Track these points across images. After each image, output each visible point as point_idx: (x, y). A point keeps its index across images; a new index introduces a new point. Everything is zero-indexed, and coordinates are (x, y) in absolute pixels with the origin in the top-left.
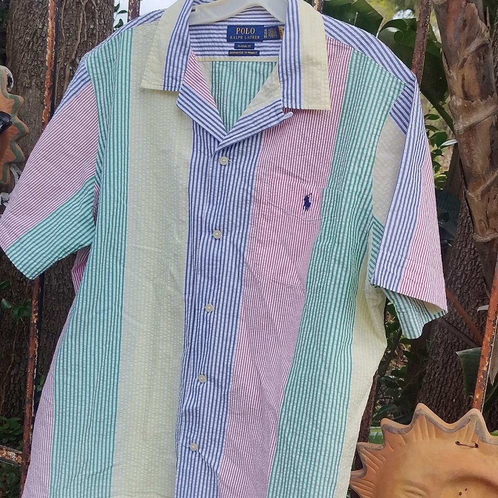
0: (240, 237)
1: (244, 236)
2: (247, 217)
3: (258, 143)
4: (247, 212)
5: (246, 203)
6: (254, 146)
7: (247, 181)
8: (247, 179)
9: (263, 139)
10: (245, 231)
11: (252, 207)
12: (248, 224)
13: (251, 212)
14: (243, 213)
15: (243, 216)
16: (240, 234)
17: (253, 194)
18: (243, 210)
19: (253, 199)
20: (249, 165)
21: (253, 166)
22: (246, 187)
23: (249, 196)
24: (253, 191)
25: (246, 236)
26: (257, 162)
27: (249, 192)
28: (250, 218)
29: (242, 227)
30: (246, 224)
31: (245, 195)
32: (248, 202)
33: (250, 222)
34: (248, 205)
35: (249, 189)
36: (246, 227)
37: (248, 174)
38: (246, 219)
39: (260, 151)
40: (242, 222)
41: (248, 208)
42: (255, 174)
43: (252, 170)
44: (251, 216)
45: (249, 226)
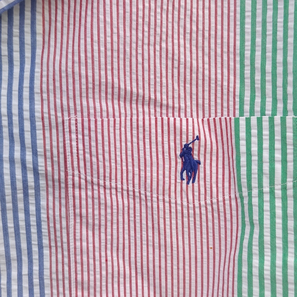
0: (25, 284)
1: (36, 281)
2: (34, 230)
3: (27, 29)
4: (33, 220)
5: (26, 195)
6: (16, 40)
7: (17, 138)
8: (16, 131)
9: (39, 17)
10: (36, 268)
11: (43, 203)
12: (41, 247)
13: (44, 216)
14: (22, 224)
15: (23, 231)
16: (25, 279)
17: (41, 169)
18: (21, 216)
19: (42, 182)
20: (15, 93)
21: (26, 93)
22: (17, 155)
23: (30, 177)
24: (41, 161)
25: (41, 279)
26: (37, 82)
27: (30, 165)
28: (45, 230)
29: (25, 258)
30: (35, 249)
31: (19, 175)
32: (31, 192)
33: (45, 241)
34: (32, 200)
35: (29, 157)
36: (35, 256)
37: (15, 119)
38: (34, 237)
39: (39, 51)
40: (24, 245)
41: (32, 208)
42: (38, 115)
43: (26, 105)
44: (44, 226)
45: (46, 252)
